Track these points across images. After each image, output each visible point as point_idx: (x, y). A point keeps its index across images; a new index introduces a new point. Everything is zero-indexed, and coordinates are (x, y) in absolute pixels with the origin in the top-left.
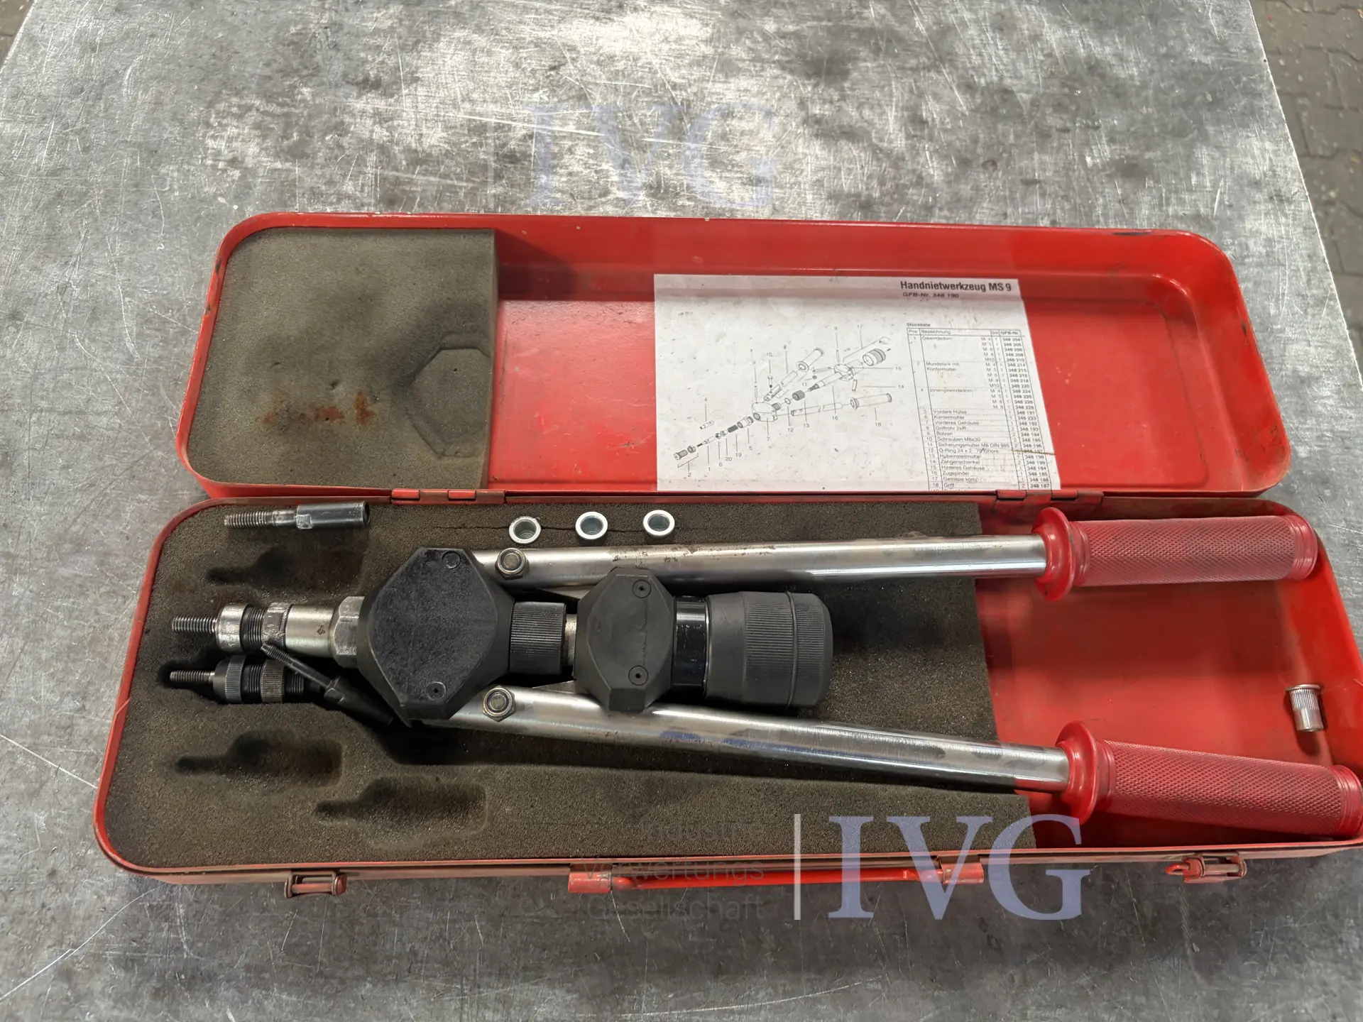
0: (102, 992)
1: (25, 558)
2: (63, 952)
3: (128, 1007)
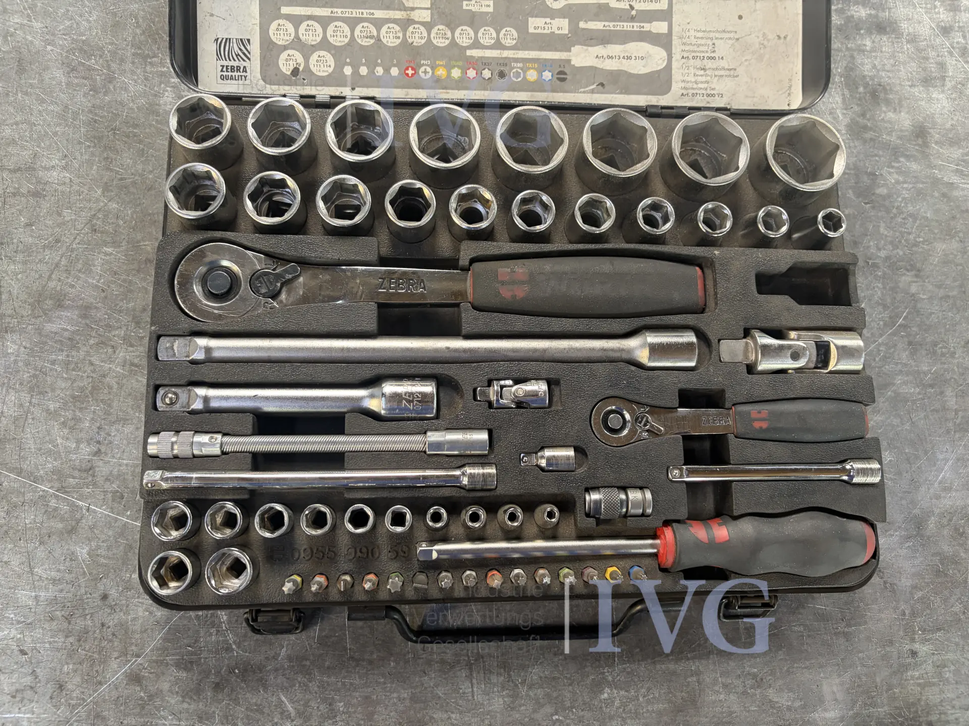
0: (170, 691)
1: (11, 316)
2: (129, 661)
3: (195, 700)
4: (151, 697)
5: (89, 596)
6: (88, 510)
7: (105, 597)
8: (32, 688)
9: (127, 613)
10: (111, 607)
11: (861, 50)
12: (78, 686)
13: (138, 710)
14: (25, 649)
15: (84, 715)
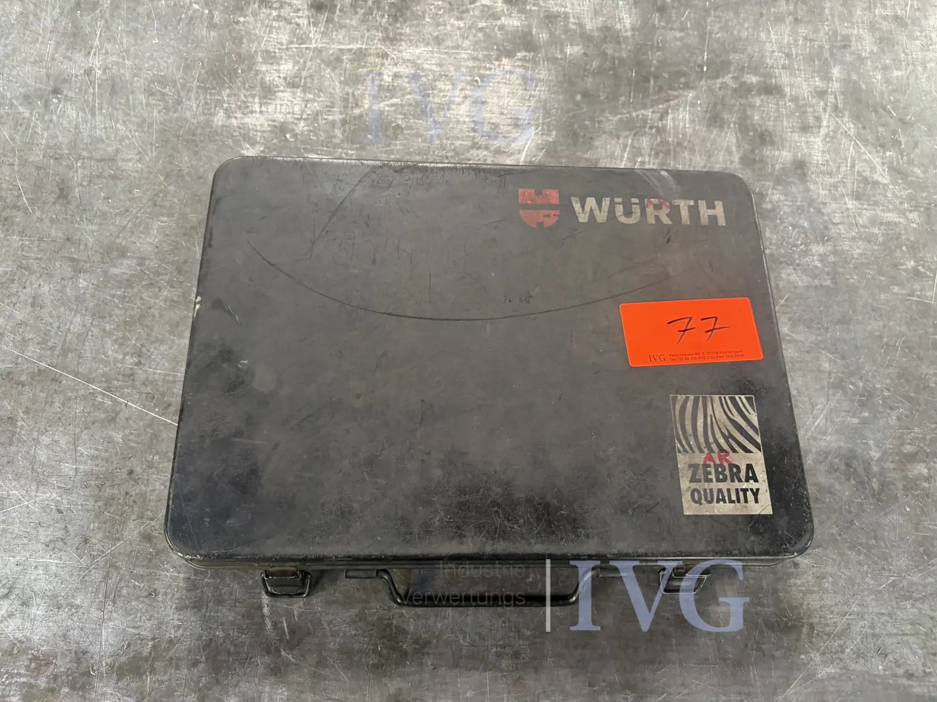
4: (158, 553)
5: (118, 470)
6: (126, 405)
7: (131, 472)
8: (62, 539)
9: (147, 486)
10: (135, 481)
11: (752, 106)
12: (100, 541)
13: (146, 563)
14: (62, 508)
15: (102, 564)
